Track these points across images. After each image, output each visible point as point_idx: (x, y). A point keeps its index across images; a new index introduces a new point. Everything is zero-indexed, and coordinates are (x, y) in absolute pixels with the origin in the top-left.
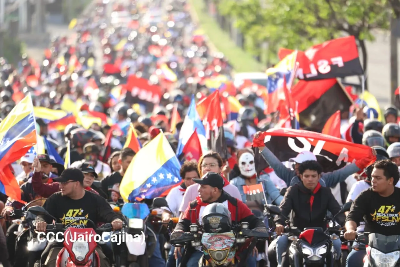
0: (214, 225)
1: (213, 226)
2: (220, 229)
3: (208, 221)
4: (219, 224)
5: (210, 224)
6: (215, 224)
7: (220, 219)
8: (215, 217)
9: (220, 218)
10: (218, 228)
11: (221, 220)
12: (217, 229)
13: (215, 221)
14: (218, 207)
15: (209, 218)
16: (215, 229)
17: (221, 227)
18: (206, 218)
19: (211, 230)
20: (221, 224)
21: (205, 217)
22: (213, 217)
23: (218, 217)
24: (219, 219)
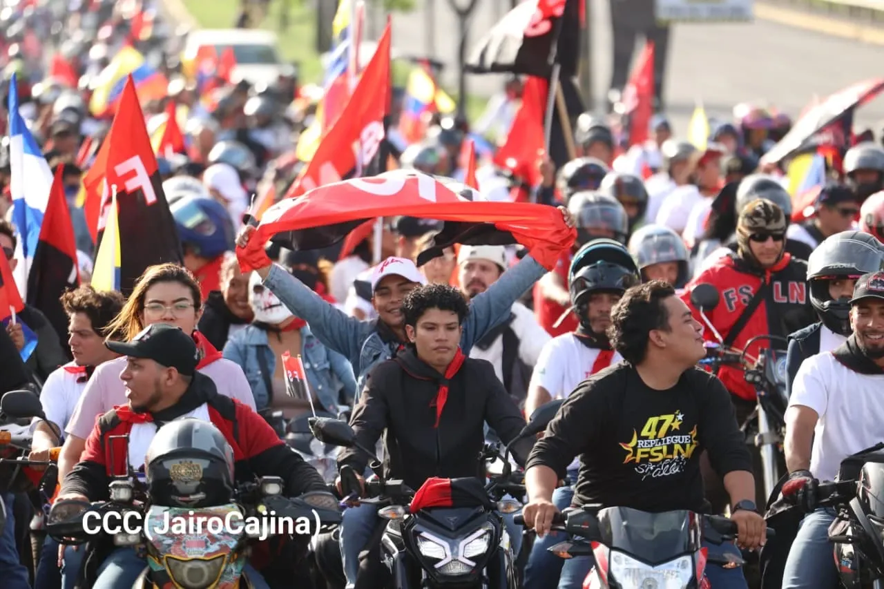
0: (184, 484)
1: (181, 487)
2: (201, 496)
3: (168, 471)
4: (198, 483)
5: (172, 481)
6: (186, 483)
7: (201, 469)
8: (189, 460)
9: (203, 464)
10: (197, 491)
11: (205, 470)
12: (192, 497)
13: (187, 473)
14: (197, 431)
15: (168, 465)
16: (187, 495)
17: (205, 492)
18: (161, 463)
19: (173, 497)
20: (203, 482)
21: (158, 461)
22: (181, 460)
23: (195, 462)
24: (198, 466)
